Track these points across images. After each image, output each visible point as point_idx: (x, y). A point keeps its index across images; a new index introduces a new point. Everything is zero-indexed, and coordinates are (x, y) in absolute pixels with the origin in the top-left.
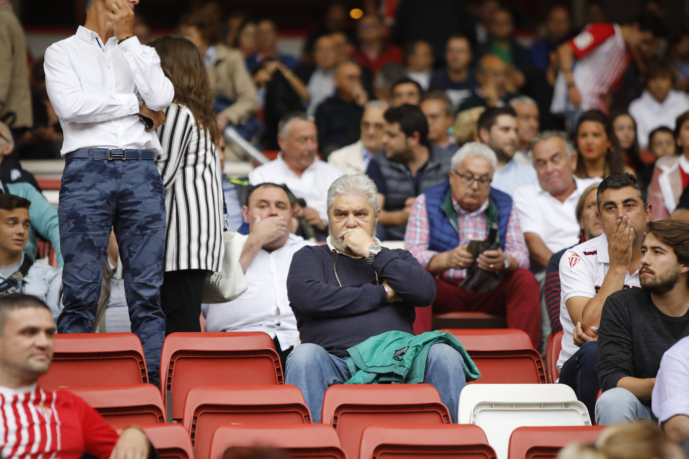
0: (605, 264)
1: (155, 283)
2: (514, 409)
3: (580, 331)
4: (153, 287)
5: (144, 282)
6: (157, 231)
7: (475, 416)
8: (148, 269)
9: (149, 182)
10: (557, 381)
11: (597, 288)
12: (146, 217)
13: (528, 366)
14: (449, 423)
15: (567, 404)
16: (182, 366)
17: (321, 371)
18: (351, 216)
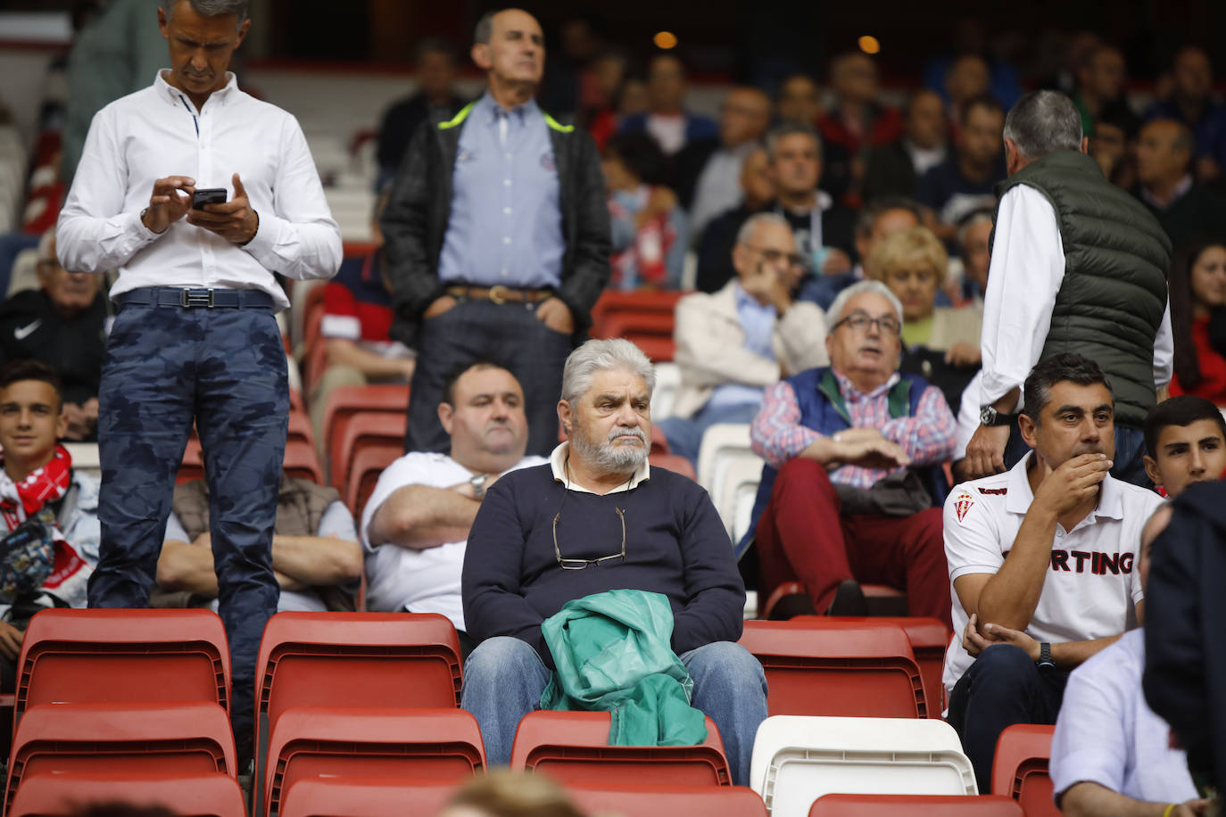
0: (1019, 515)
1: (258, 523)
2: (844, 761)
3: (973, 629)
4: (253, 531)
5: (238, 521)
6: (265, 432)
7: (773, 771)
8: (246, 499)
9: (256, 348)
11: (1005, 554)
12: (245, 408)
14: (727, 784)
15: (936, 756)
16: (289, 670)
17: (524, 686)
18: (627, 407)
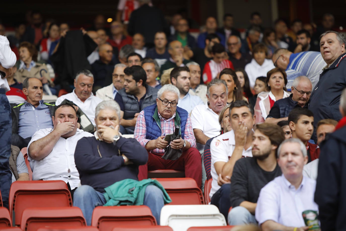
0: (233, 145)
1: (7, 155)
2: (188, 218)
3: (221, 179)
4: (5, 158)
5: (1, 155)
6: (7, 129)
7: (168, 221)
8: (3, 149)
9: (3, 105)
10: (210, 203)
11: (229, 157)
12: (2, 122)
13: (195, 196)
14: (156, 225)
15: (214, 215)
16: (20, 198)
17: (92, 200)
18: (108, 120)
